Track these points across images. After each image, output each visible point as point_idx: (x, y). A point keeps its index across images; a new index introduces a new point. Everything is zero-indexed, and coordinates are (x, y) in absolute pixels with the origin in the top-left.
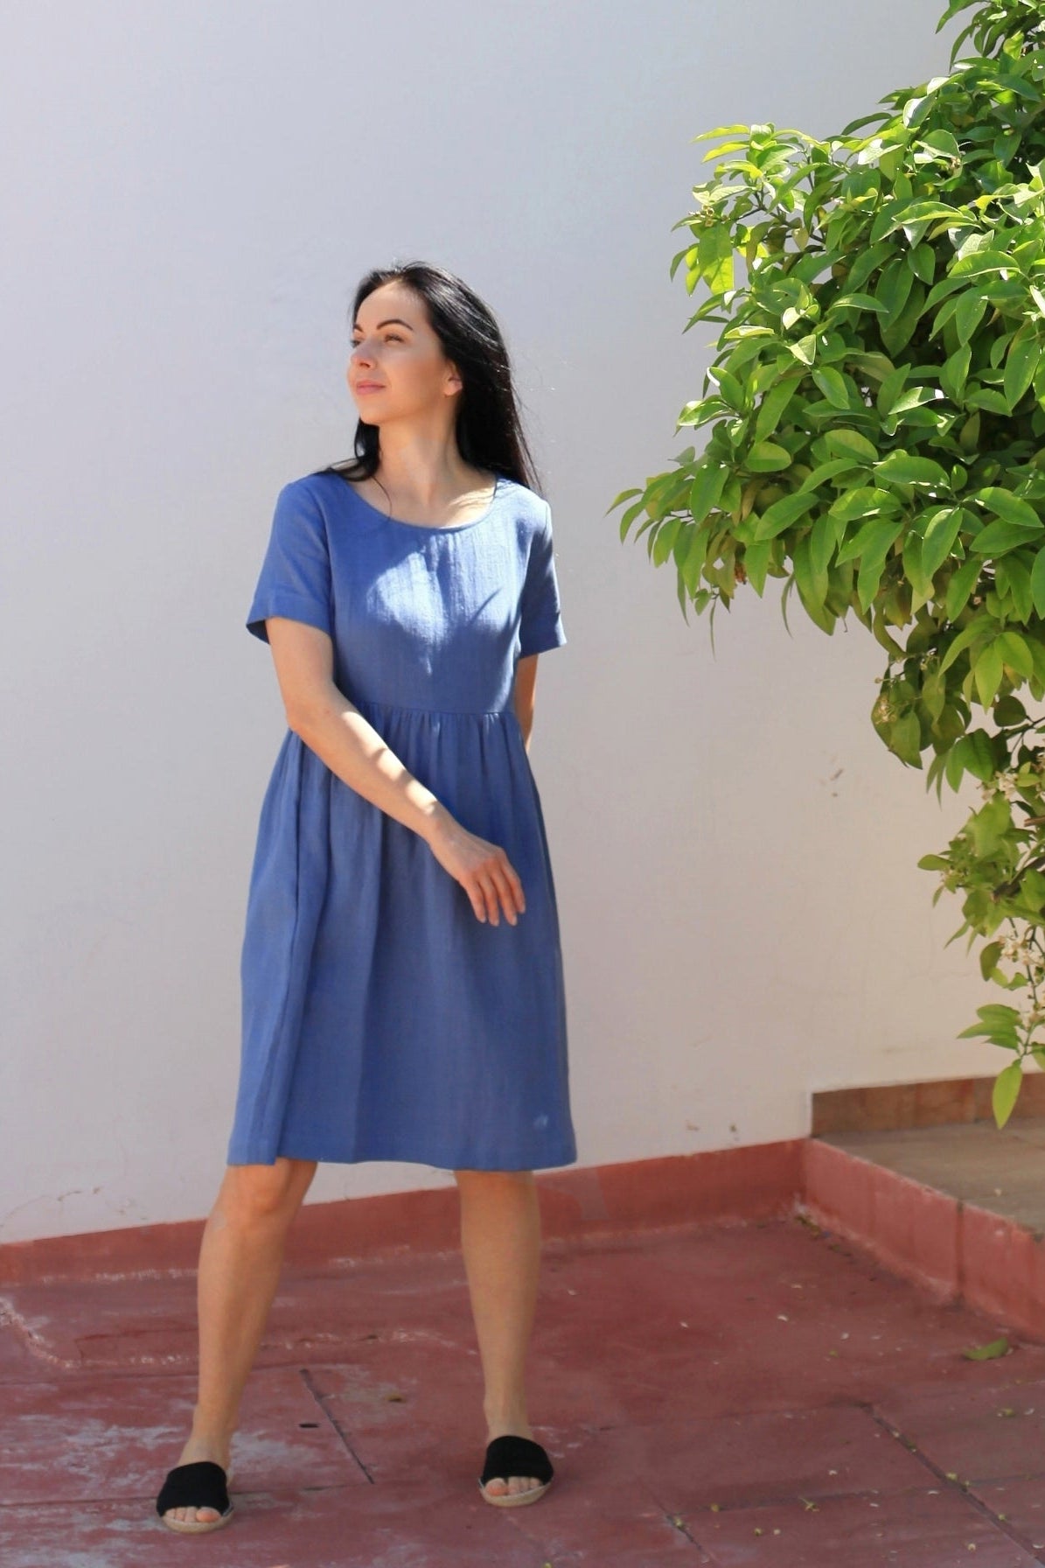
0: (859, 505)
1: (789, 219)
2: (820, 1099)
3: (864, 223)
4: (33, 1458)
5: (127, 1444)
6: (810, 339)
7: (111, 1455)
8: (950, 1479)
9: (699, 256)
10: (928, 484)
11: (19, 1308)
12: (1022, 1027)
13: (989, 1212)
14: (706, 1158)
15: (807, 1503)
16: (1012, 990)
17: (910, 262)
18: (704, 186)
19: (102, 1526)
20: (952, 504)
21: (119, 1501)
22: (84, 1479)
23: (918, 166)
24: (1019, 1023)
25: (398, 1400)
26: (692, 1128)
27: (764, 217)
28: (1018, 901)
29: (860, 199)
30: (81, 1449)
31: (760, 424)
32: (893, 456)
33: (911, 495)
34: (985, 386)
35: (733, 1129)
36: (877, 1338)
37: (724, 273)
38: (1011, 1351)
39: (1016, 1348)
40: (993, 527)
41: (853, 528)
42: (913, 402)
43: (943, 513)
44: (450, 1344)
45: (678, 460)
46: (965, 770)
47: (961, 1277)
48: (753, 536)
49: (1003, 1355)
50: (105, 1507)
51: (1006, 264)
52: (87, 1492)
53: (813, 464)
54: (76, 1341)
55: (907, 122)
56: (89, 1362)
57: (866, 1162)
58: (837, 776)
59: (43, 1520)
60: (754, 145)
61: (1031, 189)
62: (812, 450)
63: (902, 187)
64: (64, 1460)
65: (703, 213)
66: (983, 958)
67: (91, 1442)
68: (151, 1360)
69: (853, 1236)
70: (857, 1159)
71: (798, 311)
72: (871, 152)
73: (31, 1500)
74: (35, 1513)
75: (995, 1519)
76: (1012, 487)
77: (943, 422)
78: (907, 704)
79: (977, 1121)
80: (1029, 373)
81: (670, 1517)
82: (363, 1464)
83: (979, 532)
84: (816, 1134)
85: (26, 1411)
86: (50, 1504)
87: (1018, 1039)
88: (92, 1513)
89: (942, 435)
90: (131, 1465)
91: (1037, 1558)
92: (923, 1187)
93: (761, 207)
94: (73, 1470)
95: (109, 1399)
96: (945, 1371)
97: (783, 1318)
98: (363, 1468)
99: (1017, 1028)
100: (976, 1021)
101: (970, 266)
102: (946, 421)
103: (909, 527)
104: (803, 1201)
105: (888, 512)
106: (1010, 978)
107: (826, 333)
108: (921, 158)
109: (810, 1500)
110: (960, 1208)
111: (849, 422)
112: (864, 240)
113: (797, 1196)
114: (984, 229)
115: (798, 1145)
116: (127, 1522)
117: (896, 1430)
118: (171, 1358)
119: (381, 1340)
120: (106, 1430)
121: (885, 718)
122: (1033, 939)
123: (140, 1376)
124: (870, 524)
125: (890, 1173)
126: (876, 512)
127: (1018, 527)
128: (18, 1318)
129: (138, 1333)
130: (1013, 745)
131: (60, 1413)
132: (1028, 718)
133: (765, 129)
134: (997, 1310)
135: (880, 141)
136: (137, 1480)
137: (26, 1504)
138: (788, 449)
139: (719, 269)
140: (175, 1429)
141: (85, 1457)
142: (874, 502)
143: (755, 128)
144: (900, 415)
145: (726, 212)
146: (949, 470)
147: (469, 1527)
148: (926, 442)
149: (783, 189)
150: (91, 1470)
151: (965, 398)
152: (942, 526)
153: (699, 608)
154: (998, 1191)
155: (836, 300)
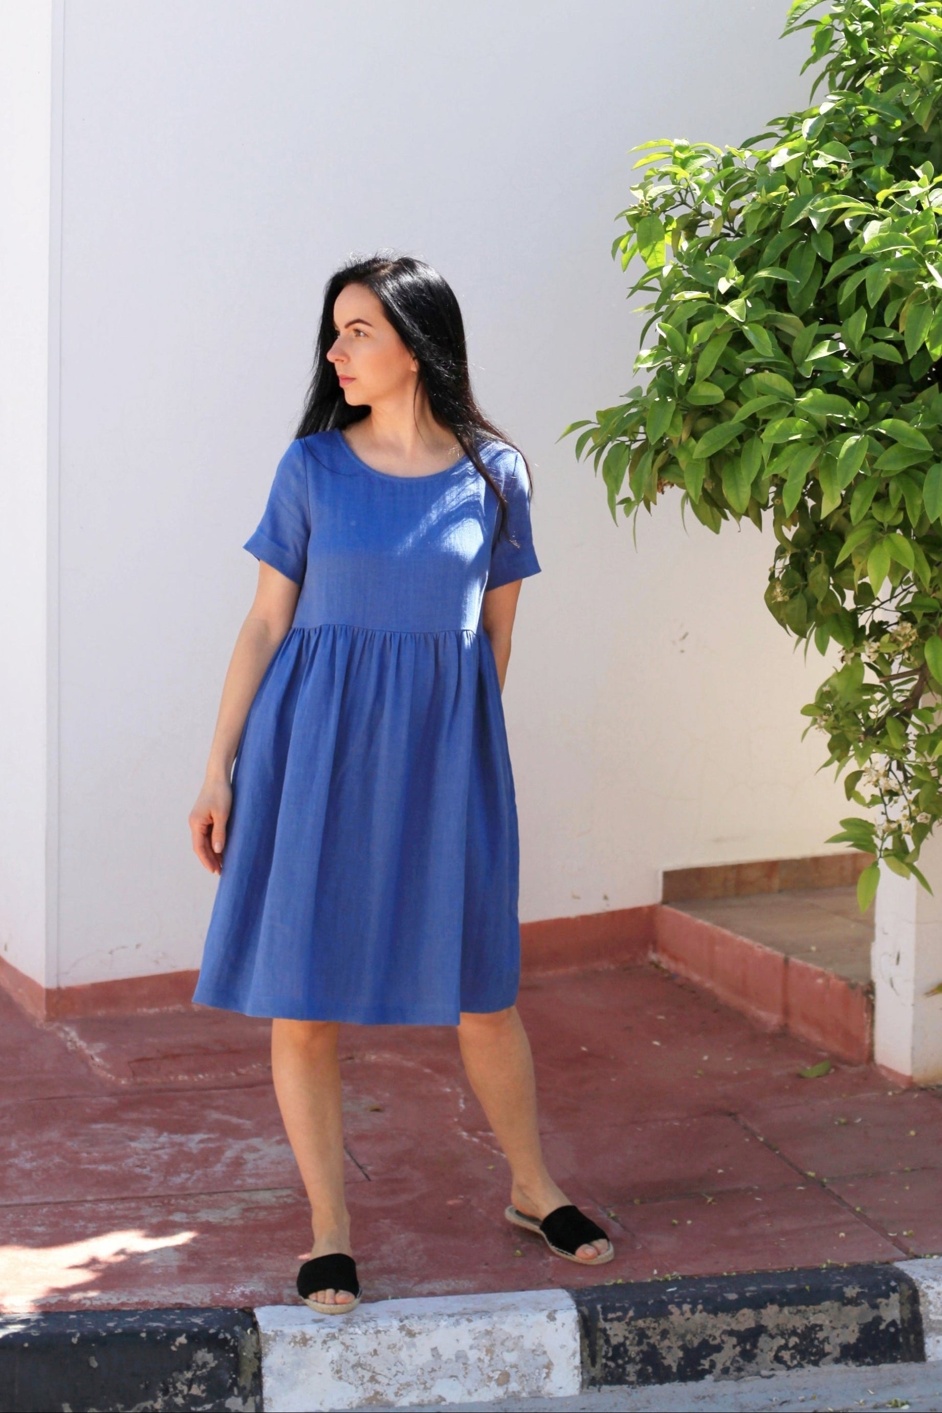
0: (785, 432)
1: (703, 212)
2: (670, 877)
3: (774, 213)
4: (106, 1161)
5: (176, 1148)
6: (740, 301)
7: (165, 1157)
8: (810, 1177)
9: (639, 239)
10: (840, 416)
11: (82, 1036)
12: (877, 836)
13: (811, 965)
14: (586, 920)
15: (707, 1197)
16: (869, 808)
17: (814, 245)
18: (637, 186)
19: (166, 1218)
20: (858, 432)
21: (176, 1197)
22: (148, 1178)
23: (815, 169)
24: (875, 833)
25: (377, 1110)
26: (576, 897)
27: (684, 210)
28: (884, 742)
29: (774, 194)
30: (141, 1152)
31: (699, 368)
32: (810, 394)
33: (824, 424)
34: (876, 340)
35: (606, 898)
36: (729, 1059)
37: (658, 252)
38: (833, 1070)
39: (836, 1068)
40: (893, 450)
41: (776, 451)
42: (823, 352)
43: (852, 440)
44: (410, 1064)
45: (628, 395)
46: (831, 639)
47: (786, 1011)
48: (692, 455)
49: (827, 1074)
50: (166, 1201)
51: (904, 242)
52: (150, 1189)
53: (740, 399)
54: (129, 1063)
55: (805, 136)
56: (139, 1080)
57: (707, 924)
58: (684, 637)
59: (118, 1213)
60: (677, 154)
61: (919, 186)
62: (741, 388)
63: (805, 185)
64: (130, 1161)
65: (641, 206)
66: (846, 783)
67: (148, 1146)
68: (186, 1078)
69: (696, 978)
70: (700, 921)
71: (728, 280)
72: (781, 157)
73: (108, 1196)
74: (112, 1207)
75: (853, 1210)
76: (907, 419)
77: (847, 369)
78: (796, 587)
79: (780, 891)
80: (925, 329)
81: (604, 1208)
82: (360, 1164)
83: (881, 453)
84: (665, 901)
85: (95, 1121)
86: (123, 1199)
87: (875, 846)
88: (156, 1206)
89: (848, 377)
90: (182, 1166)
91: (894, 1244)
92: (756, 945)
93: (683, 202)
94: (138, 1170)
95: (158, 1110)
96: (787, 1087)
97: (656, 1043)
98: (360, 1167)
99: (874, 837)
100: (841, 830)
101: (877, 244)
102: (849, 367)
103: (824, 449)
104: (655, 950)
105: (808, 437)
106: (868, 799)
107: (748, 298)
108: (819, 164)
109: (709, 1194)
110: (786, 961)
111: (772, 367)
112: (776, 226)
113: (651, 947)
114: (882, 217)
115: (652, 909)
116: (185, 1215)
117: (760, 1135)
118: (201, 1076)
119: (357, 1061)
120: (159, 1137)
121: (779, 599)
122: (890, 770)
123: (177, 1090)
124: (792, 447)
125: (727, 932)
126: (798, 437)
127: (911, 450)
128: (82, 1044)
129: (175, 1057)
130: (864, 620)
131: (122, 1122)
132: (878, 599)
133: (684, 142)
134: (817, 1038)
135: (786, 150)
136: (188, 1179)
137: (104, 1200)
138: (722, 387)
139: (653, 249)
140: (212, 1136)
141: (146, 1159)
142: (797, 430)
143: (678, 142)
144: (814, 362)
145: (656, 205)
146: (855, 404)
147: (450, 1218)
148: (835, 382)
149: (707, 188)
150: (152, 1171)
151: (862, 349)
152: (852, 449)
153: (627, 512)
154: (813, 948)
155: (757, 272)
